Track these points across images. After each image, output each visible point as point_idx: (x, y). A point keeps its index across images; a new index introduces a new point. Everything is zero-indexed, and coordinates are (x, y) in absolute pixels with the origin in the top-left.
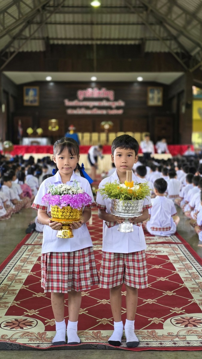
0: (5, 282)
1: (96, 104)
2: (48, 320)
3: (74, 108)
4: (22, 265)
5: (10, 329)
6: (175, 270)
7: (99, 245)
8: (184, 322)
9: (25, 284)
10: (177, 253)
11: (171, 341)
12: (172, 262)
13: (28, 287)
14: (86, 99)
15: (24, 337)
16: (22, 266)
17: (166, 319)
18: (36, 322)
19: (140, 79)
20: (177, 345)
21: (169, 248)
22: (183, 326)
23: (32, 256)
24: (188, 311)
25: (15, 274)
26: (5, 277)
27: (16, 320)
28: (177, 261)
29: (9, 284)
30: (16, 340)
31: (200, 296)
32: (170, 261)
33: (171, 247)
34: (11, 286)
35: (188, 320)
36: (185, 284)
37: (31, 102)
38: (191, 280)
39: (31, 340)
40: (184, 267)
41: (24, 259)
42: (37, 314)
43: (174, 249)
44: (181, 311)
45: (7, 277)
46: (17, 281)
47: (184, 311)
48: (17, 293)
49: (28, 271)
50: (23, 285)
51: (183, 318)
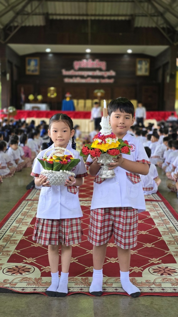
0: (8, 233)
1: (90, 73)
2: (43, 267)
3: (71, 77)
4: (23, 218)
5: (12, 274)
6: (155, 225)
7: (89, 202)
8: (160, 271)
9: (25, 235)
10: (157, 210)
11: (148, 288)
12: (152, 217)
13: (27, 238)
14: (81, 69)
15: (23, 282)
16: (23, 220)
17: (144, 268)
18: (33, 269)
19: (130, 51)
20: (153, 291)
21: (150, 205)
22: (160, 275)
23: (32, 210)
24: (164, 261)
25: (16, 226)
26: (8, 228)
27: (17, 267)
28: (157, 217)
29: (11, 235)
30: (16, 284)
31: (175, 248)
32: (151, 217)
33: (152, 205)
34: (13, 237)
35: (164, 269)
36: (162, 238)
37: (33, 71)
38: (168, 233)
39: (29, 284)
40: (163, 222)
41: (25, 213)
42: (34, 262)
43: (154, 206)
44: (158, 262)
45: (10, 229)
46: (18, 232)
47: (161, 261)
48: (18, 243)
49: (27, 223)
50: (23, 235)
51: (160, 268)
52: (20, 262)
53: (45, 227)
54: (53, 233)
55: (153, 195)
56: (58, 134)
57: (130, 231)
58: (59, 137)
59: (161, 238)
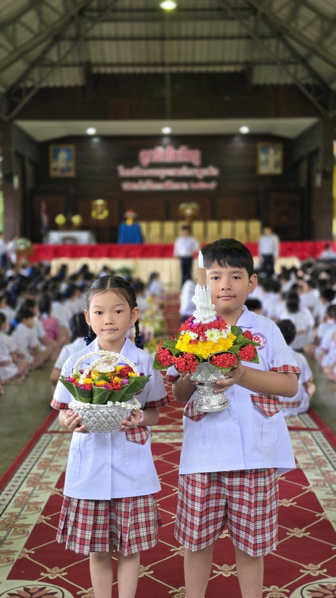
0: (10, 509)
1: (171, 172)
2: (82, 590)
3: (134, 179)
4: (41, 474)
6: (307, 484)
7: (174, 434)
8: (326, 595)
9: (45, 512)
10: (310, 450)
12: (302, 467)
13: (49, 519)
14: (153, 165)
16: (41, 477)
17: (292, 588)
18: (60, 594)
19: (245, 130)
21: (296, 438)
23: (59, 455)
24: (333, 572)
25: (28, 492)
26: (11, 498)
27: (26, 590)
28: (312, 466)
29: (17, 514)
32: (299, 465)
33: (301, 438)
34: (20, 517)
35: (333, 591)
36: (325, 514)
37: (63, 170)
40: (323, 478)
41: (45, 462)
42: (64, 576)
43: (305, 441)
44: (320, 572)
45: (14, 498)
46: (31, 507)
47: (325, 570)
48: (30, 532)
49: (50, 486)
50: (42, 514)
51: (324, 587)
52: (33, 579)
53: (81, 516)
54: (98, 528)
55: (301, 416)
56: (106, 318)
57: (264, 517)
58: (106, 324)
59: (323, 514)
